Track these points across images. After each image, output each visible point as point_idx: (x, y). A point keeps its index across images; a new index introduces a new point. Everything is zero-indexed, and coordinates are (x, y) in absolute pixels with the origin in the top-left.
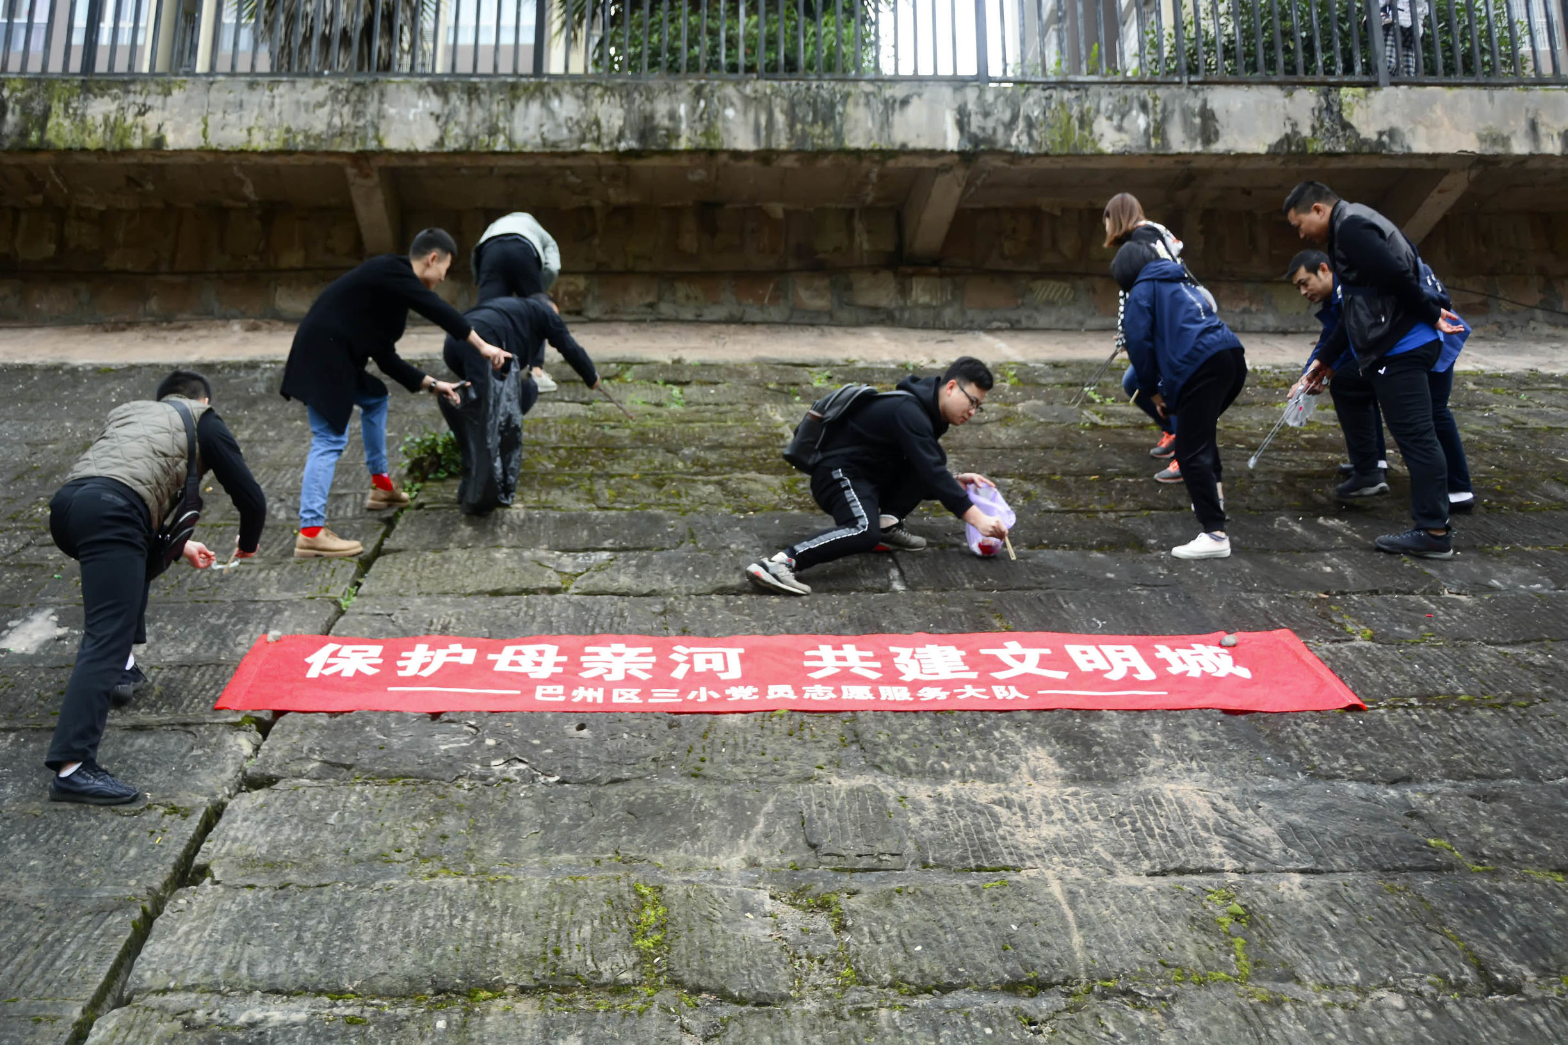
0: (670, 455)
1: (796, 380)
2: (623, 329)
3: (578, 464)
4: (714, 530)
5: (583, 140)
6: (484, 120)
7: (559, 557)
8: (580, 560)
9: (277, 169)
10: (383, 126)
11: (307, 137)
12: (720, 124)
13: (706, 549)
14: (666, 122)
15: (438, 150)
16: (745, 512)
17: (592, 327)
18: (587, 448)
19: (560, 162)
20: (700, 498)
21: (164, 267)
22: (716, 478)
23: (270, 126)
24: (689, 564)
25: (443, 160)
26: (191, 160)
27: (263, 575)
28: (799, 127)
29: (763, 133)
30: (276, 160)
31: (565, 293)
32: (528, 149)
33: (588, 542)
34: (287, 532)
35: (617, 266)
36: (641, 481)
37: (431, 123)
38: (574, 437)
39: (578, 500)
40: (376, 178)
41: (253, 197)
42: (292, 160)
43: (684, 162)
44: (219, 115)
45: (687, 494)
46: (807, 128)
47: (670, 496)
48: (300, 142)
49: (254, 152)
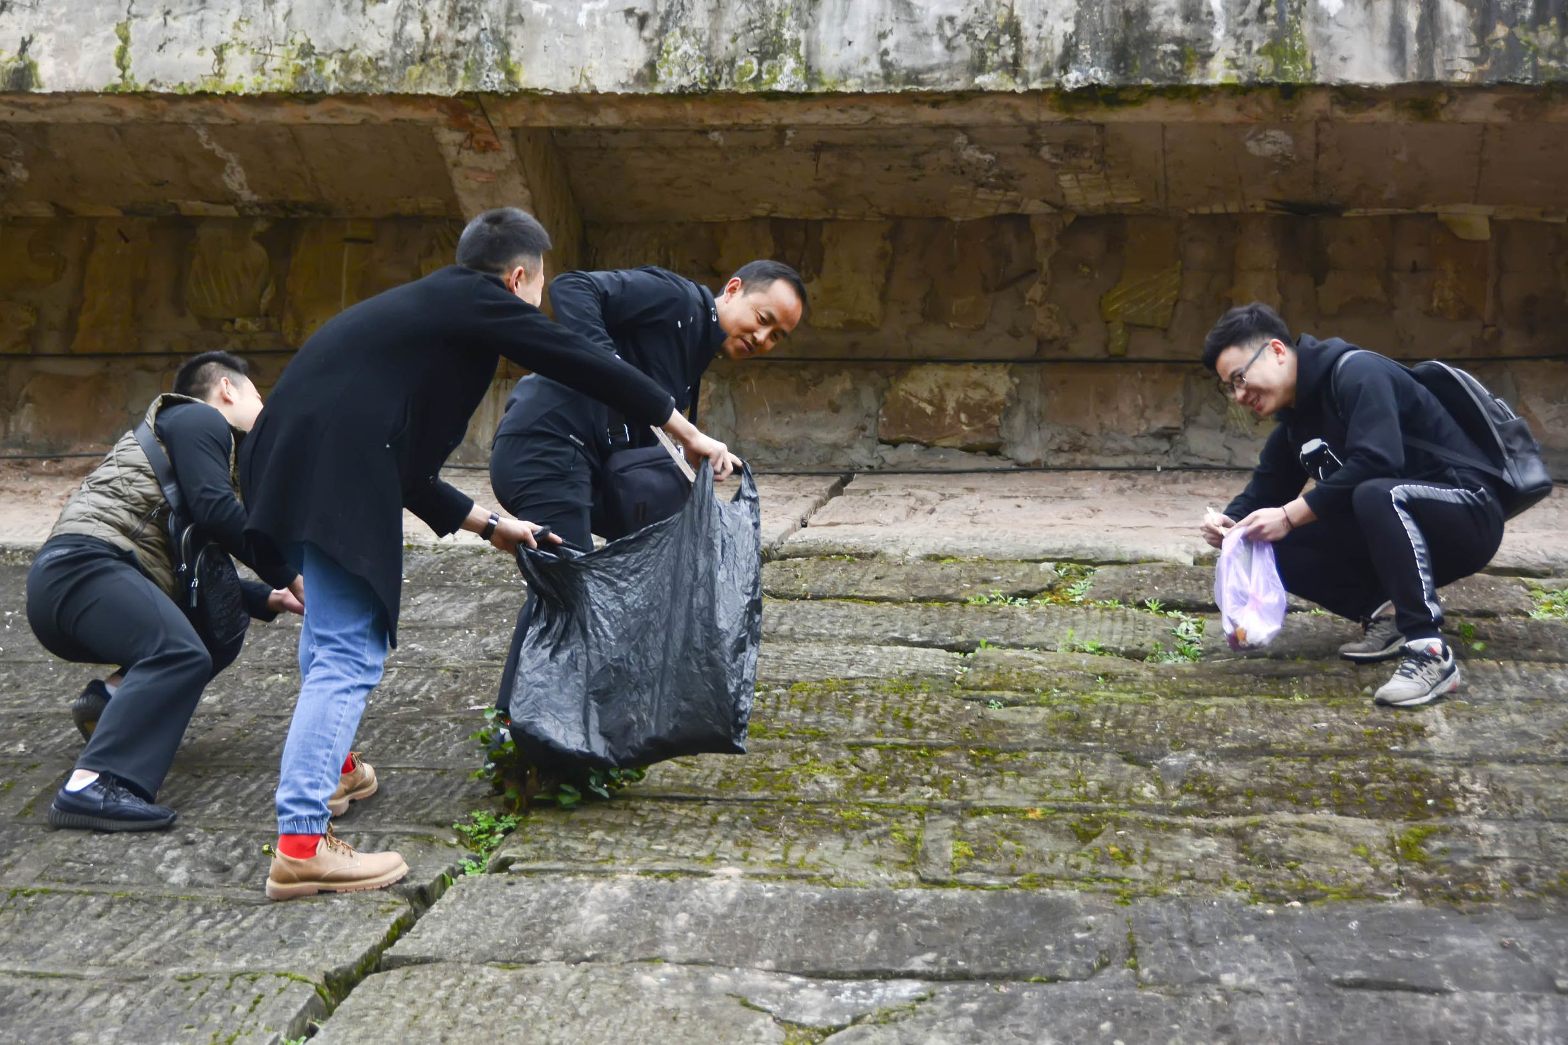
0: (1131, 768)
1: (1488, 606)
2: (1093, 487)
3: (901, 782)
4: (1191, 941)
5: (978, 67)
6: (749, 26)
7: (795, 989)
8: (845, 998)
9: (293, 134)
10: (518, 39)
11: (348, 65)
12: (1306, 28)
13: (1160, 981)
14: (1177, 26)
15: (643, 91)
16: (1280, 900)
17: (1021, 481)
18: (931, 748)
19: (926, 114)
20: (1177, 865)
21: (51, 343)
22: (1231, 821)
23: (267, 41)
24: (1103, 1016)
25: (657, 112)
26: (90, 113)
27: (93, 1003)
28: (1501, 31)
29: (1413, 47)
30: (281, 115)
31: (962, 406)
32: (852, 86)
33: (873, 957)
34: (180, 911)
35: (1085, 346)
36: (1043, 824)
37: (629, 31)
38: (909, 723)
39: (877, 861)
40: (509, 153)
41: (246, 195)
42: (315, 114)
43: (1225, 112)
44: (156, 20)
45: (1148, 855)
46: (1519, 31)
47: (1105, 858)
48: (331, 72)
49: (230, 96)
